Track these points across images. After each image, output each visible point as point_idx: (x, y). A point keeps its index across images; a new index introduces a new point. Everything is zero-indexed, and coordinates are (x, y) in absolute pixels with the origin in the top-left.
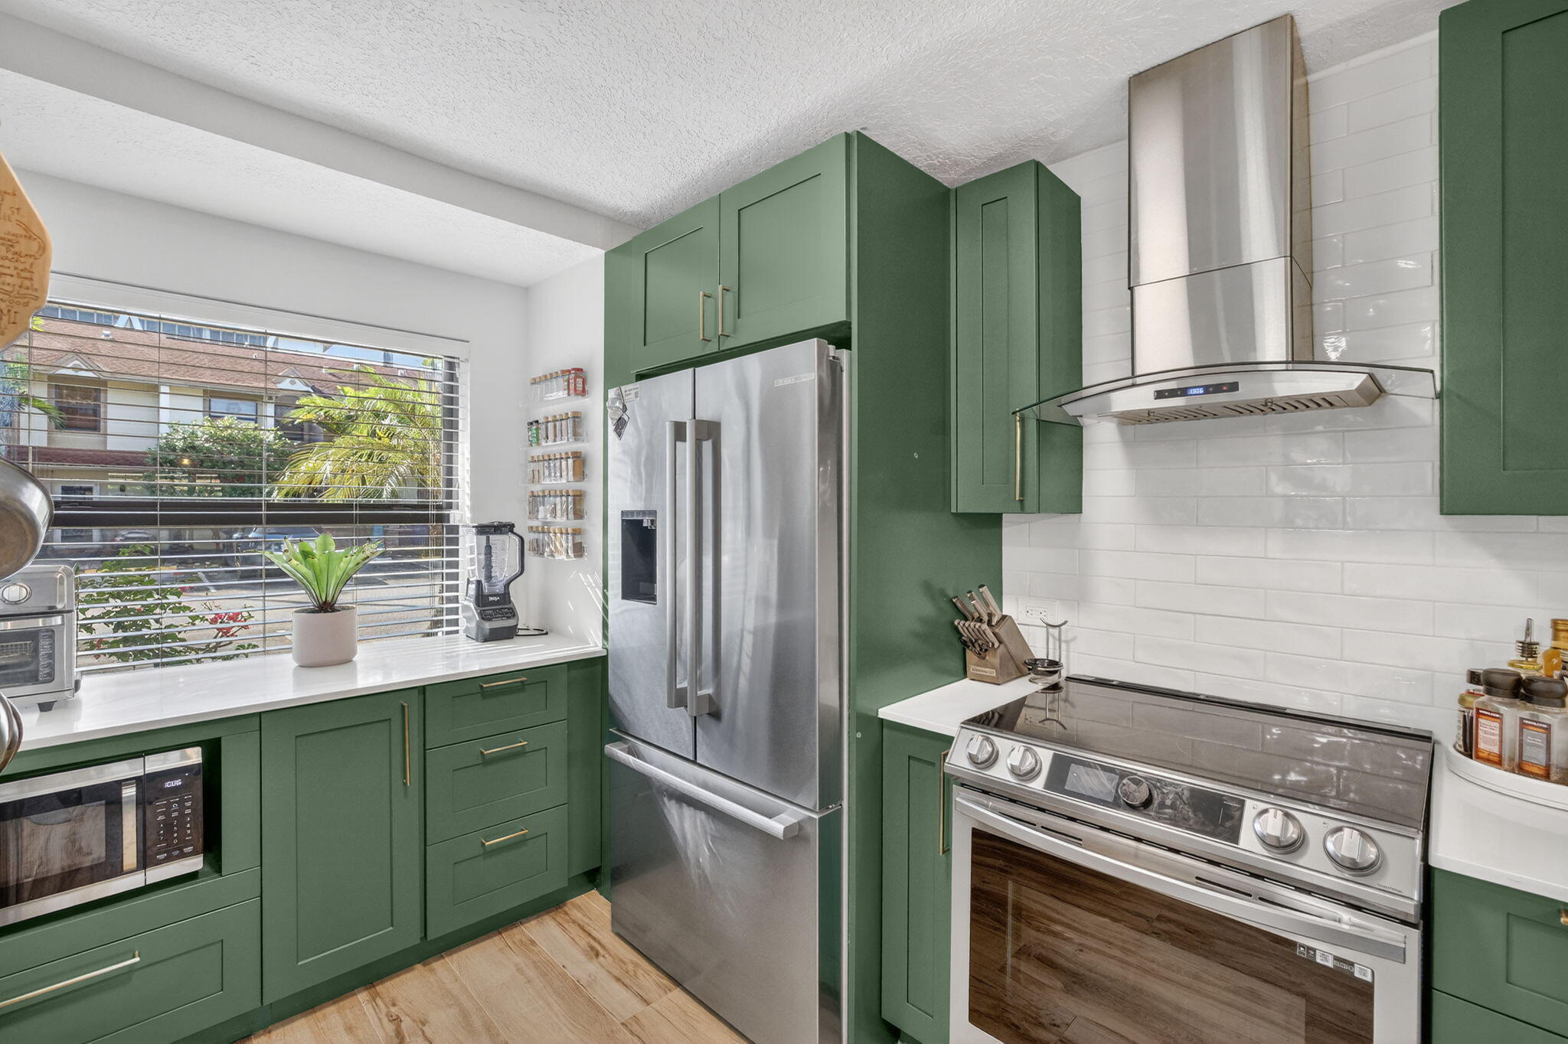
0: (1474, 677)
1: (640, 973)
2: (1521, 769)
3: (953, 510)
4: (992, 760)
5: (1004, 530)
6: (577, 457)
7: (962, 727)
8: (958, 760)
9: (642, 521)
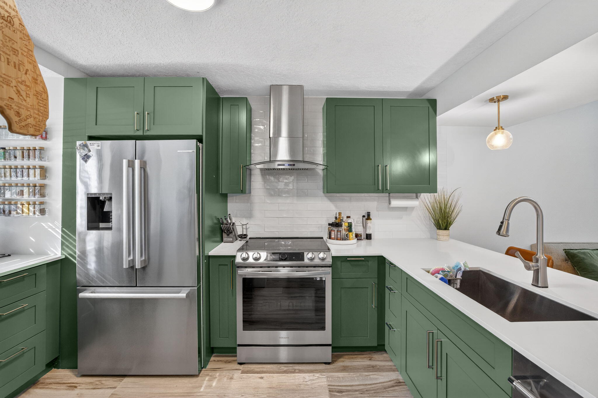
0: (329, 224)
1: (103, 382)
2: (337, 239)
3: (221, 193)
4: (248, 259)
5: (228, 198)
6: (42, 168)
7: (238, 252)
8: (238, 260)
9: (99, 197)
